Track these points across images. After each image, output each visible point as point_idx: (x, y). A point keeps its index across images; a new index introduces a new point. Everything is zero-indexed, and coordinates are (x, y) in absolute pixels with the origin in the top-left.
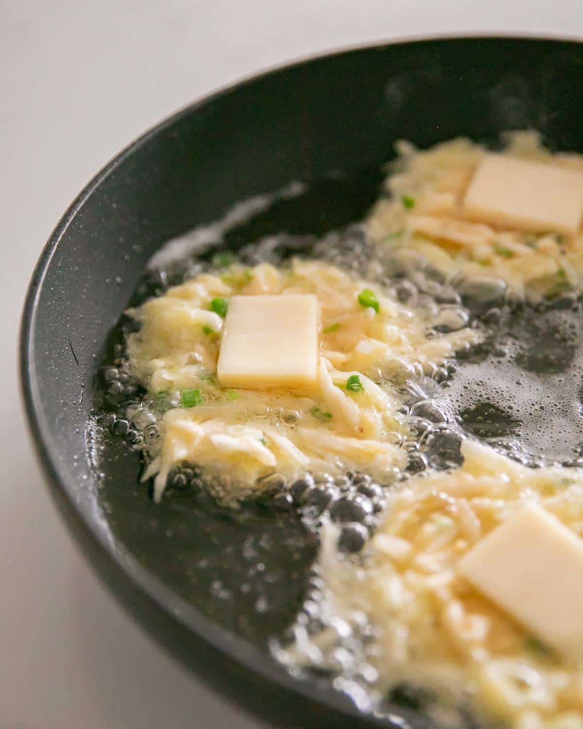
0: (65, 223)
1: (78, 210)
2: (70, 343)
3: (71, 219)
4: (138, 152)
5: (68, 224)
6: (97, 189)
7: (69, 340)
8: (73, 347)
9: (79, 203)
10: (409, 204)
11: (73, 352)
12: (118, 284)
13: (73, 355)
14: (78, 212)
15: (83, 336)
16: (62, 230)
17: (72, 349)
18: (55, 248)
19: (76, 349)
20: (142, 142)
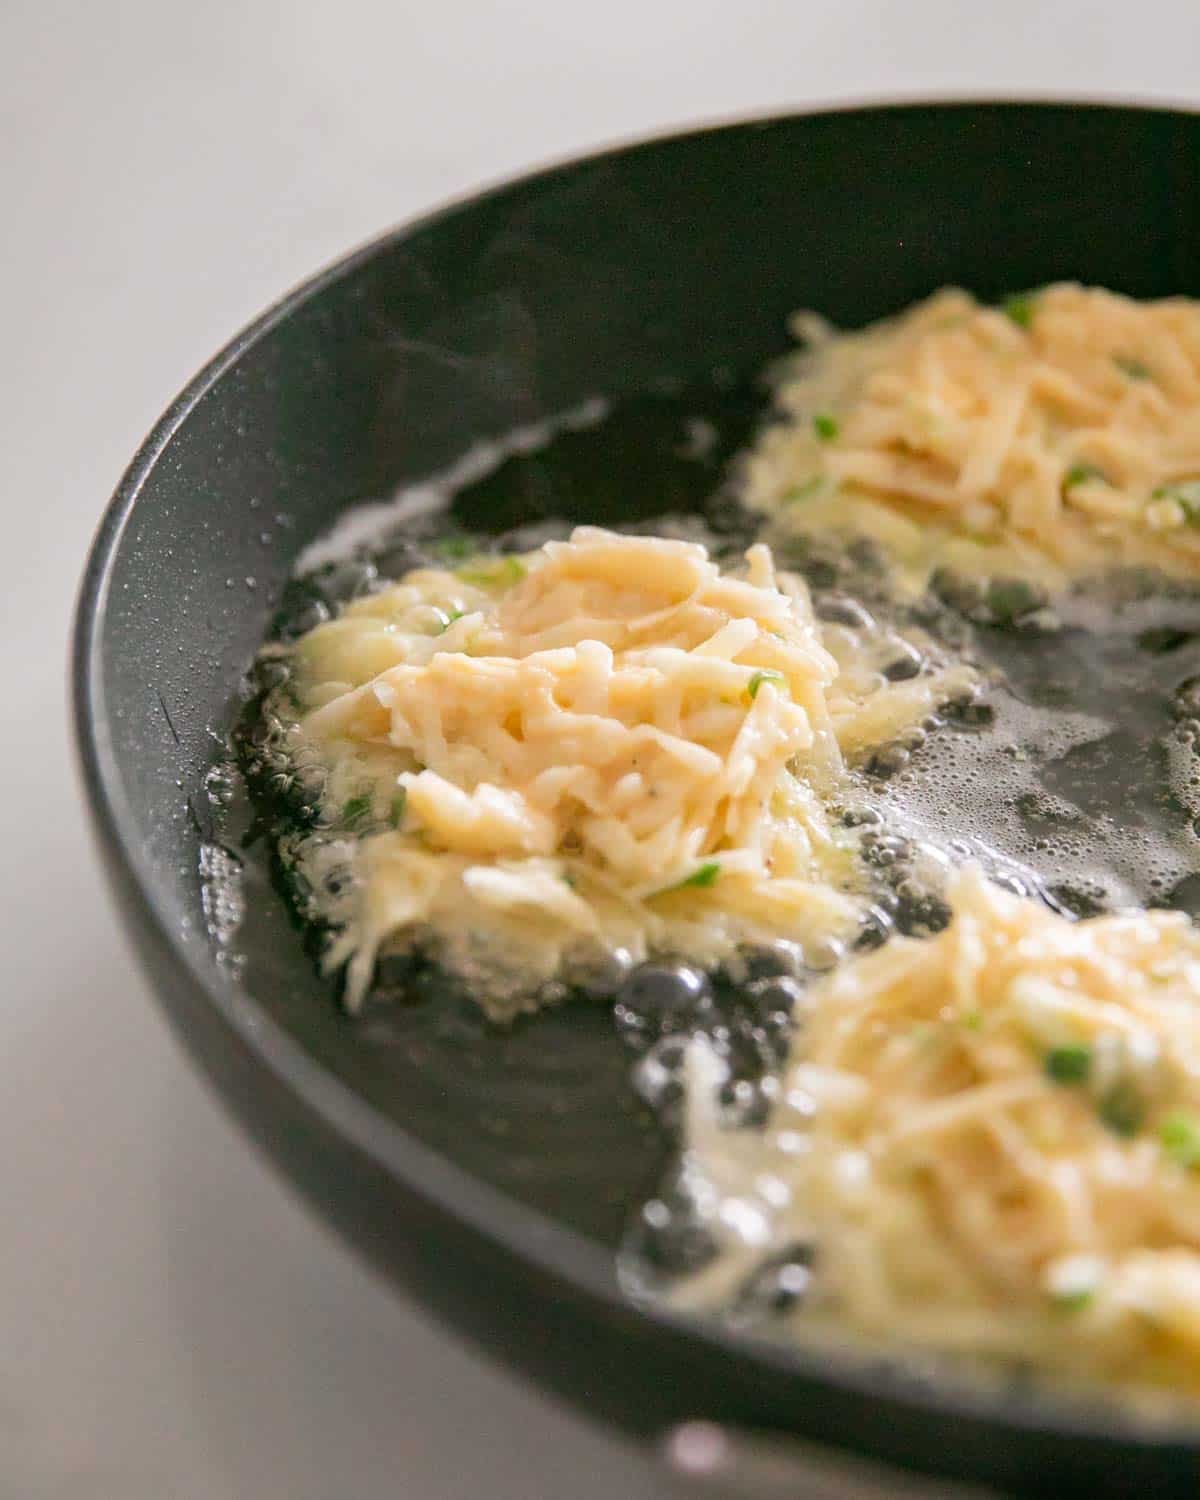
0: (149, 459)
1: (173, 432)
2: (161, 700)
3: (160, 449)
4: (286, 323)
5: (154, 459)
6: (209, 393)
7: (159, 694)
8: (168, 709)
9: (174, 420)
10: (826, 430)
11: (167, 718)
12: (251, 589)
13: (167, 724)
14: (173, 436)
15: (186, 690)
16: (143, 469)
17: (165, 712)
18: (131, 505)
19: (174, 714)
20: (294, 303)
